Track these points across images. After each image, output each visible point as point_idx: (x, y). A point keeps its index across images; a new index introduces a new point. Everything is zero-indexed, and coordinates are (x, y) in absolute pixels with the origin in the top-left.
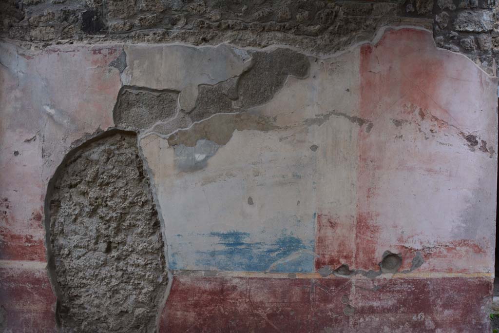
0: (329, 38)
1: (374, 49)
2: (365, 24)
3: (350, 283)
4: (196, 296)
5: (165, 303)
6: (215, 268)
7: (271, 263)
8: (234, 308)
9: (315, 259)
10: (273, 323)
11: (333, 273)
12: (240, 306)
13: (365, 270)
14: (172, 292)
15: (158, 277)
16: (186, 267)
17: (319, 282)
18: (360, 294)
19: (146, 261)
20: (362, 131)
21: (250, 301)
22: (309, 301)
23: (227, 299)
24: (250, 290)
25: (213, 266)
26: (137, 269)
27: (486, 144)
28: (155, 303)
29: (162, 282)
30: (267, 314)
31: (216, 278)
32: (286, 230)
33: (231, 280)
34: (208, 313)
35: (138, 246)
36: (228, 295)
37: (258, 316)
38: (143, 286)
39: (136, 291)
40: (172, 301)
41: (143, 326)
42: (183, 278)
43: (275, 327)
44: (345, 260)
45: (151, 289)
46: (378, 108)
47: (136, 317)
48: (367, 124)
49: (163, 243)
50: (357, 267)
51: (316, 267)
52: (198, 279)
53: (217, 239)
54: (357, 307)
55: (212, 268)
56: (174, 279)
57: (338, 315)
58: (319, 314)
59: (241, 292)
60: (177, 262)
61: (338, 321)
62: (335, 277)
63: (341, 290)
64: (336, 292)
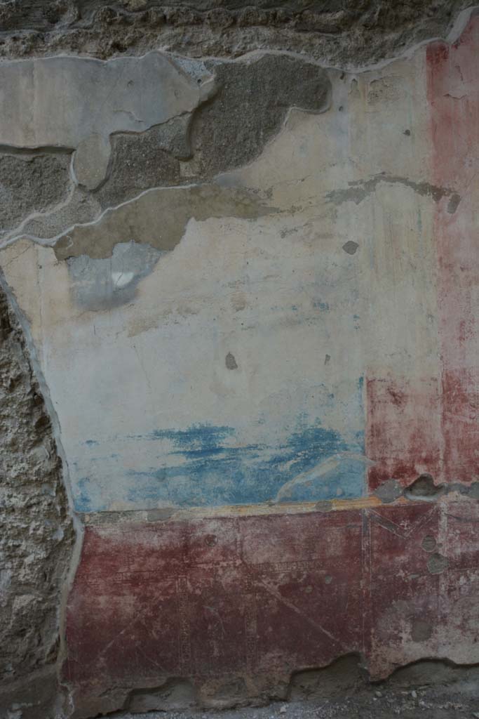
0: (363, 35)
1: (451, 51)
2: (430, 6)
3: (437, 511)
4: (133, 561)
5: (72, 581)
6: (168, 504)
7: (282, 484)
8: (212, 579)
9: (366, 471)
10: (293, 603)
11: (404, 494)
12: (224, 574)
13: (463, 483)
14: (85, 558)
15: (55, 530)
16: (110, 504)
17: (378, 515)
18: (458, 532)
19: (28, 499)
20: (439, 211)
21: (244, 563)
22: (360, 554)
23: (197, 563)
24: (242, 541)
25: (165, 499)
26: (11, 519)
28: (52, 581)
29: (63, 540)
30: (280, 587)
31: (173, 523)
32: (306, 415)
33: (202, 525)
34: (162, 594)
35: (8, 471)
36: (198, 554)
37: (261, 591)
38: (25, 551)
39: (12, 563)
40: (85, 577)
41: (32, 630)
42: (104, 529)
43: (297, 610)
44: (425, 467)
45: (43, 555)
46: (467, 165)
47: (17, 614)
48: (450, 197)
49: (60, 461)
50: (448, 479)
51: (370, 485)
52: (135, 529)
53: (168, 445)
54: (453, 556)
55: (161, 504)
56: (87, 531)
57: (417, 576)
58: (380, 577)
59: (225, 547)
60: (90, 497)
61: (418, 587)
62: (408, 500)
63: (419, 526)
64: (412, 531)
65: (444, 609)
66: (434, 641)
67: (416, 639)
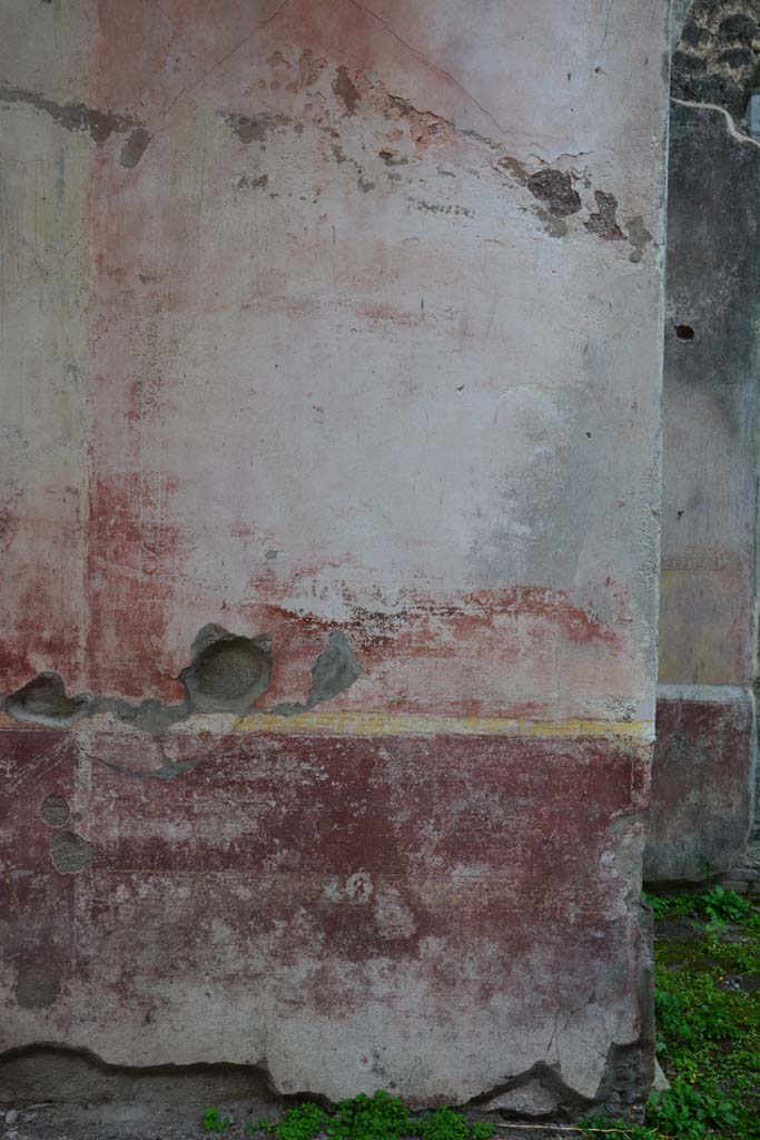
3: (71, 749)
11: (5, 707)
13: (125, 698)
18: (113, 793)
20: (103, 162)
27: (615, 204)
44: (50, 660)
46: (168, 69)
48: (128, 135)
50: (95, 687)
54: (103, 841)
57: (27, 873)
61: (31, 896)
62: (13, 721)
63: (36, 774)
64: (20, 781)
65: (83, 946)
66: (61, 1009)
67: (26, 1003)
